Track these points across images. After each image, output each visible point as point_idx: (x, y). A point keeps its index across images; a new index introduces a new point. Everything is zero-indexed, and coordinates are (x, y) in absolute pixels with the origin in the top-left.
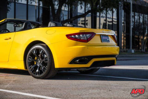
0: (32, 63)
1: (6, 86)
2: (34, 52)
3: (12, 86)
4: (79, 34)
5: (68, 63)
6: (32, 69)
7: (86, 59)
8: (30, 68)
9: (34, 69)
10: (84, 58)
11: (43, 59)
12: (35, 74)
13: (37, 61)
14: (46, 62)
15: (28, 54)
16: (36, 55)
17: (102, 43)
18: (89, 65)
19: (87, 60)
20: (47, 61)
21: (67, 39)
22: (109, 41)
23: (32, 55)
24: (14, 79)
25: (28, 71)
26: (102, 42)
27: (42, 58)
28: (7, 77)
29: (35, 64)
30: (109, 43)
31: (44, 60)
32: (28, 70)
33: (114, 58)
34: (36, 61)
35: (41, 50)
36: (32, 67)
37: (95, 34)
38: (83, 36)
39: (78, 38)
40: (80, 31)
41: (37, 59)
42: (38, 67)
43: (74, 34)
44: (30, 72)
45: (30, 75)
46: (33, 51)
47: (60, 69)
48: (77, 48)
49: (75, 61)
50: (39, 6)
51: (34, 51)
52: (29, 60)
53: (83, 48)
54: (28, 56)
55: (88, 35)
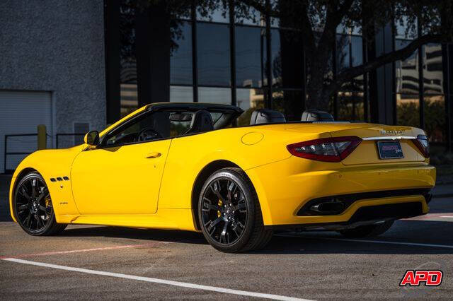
0: (211, 215)
1: (146, 270)
2: (216, 189)
3: (160, 269)
4: (317, 142)
5: (294, 214)
6: (213, 228)
7: (338, 201)
8: (208, 226)
9: (217, 228)
10: (335, 201)
11: (237, 204)
12: (218, 240)
13: (222, 208)
14: (243, 211)
15: (202, 193)
16: (219, 195)
17: (382, 161)
18: (345, 216)
19: (340, 204)
20: (245, 209)
21: (290, 154)
22: (400, 155)
23: (210, 194)
24: (170, 254)
25: (202, 233)
26: (380, 158)
27: (235, 202)
28: (154, 250)
29: (219, 216)
30: (402, 160)
31: (238, 207)
32: (203, 231)
33: (420, 198)
34: (220, 208)
35: (230, 182)
36: (212, 224)
37: (361, 140)
38: (329, 148)
39: (317, 153)
40: (320, 135)
41: (223, 205)
42: (226, 225)
43: (308, 144)
44: (208, 236)
45: (208, 244)
46: (213, 186)
47: (276, 229)
48: (313, 176)
49: (311, 209)
50: (268, 28)
51: (216, 185)
52: (204, 208)
53: (329, 175)
54: (201, 197)
55: (342, 144)
